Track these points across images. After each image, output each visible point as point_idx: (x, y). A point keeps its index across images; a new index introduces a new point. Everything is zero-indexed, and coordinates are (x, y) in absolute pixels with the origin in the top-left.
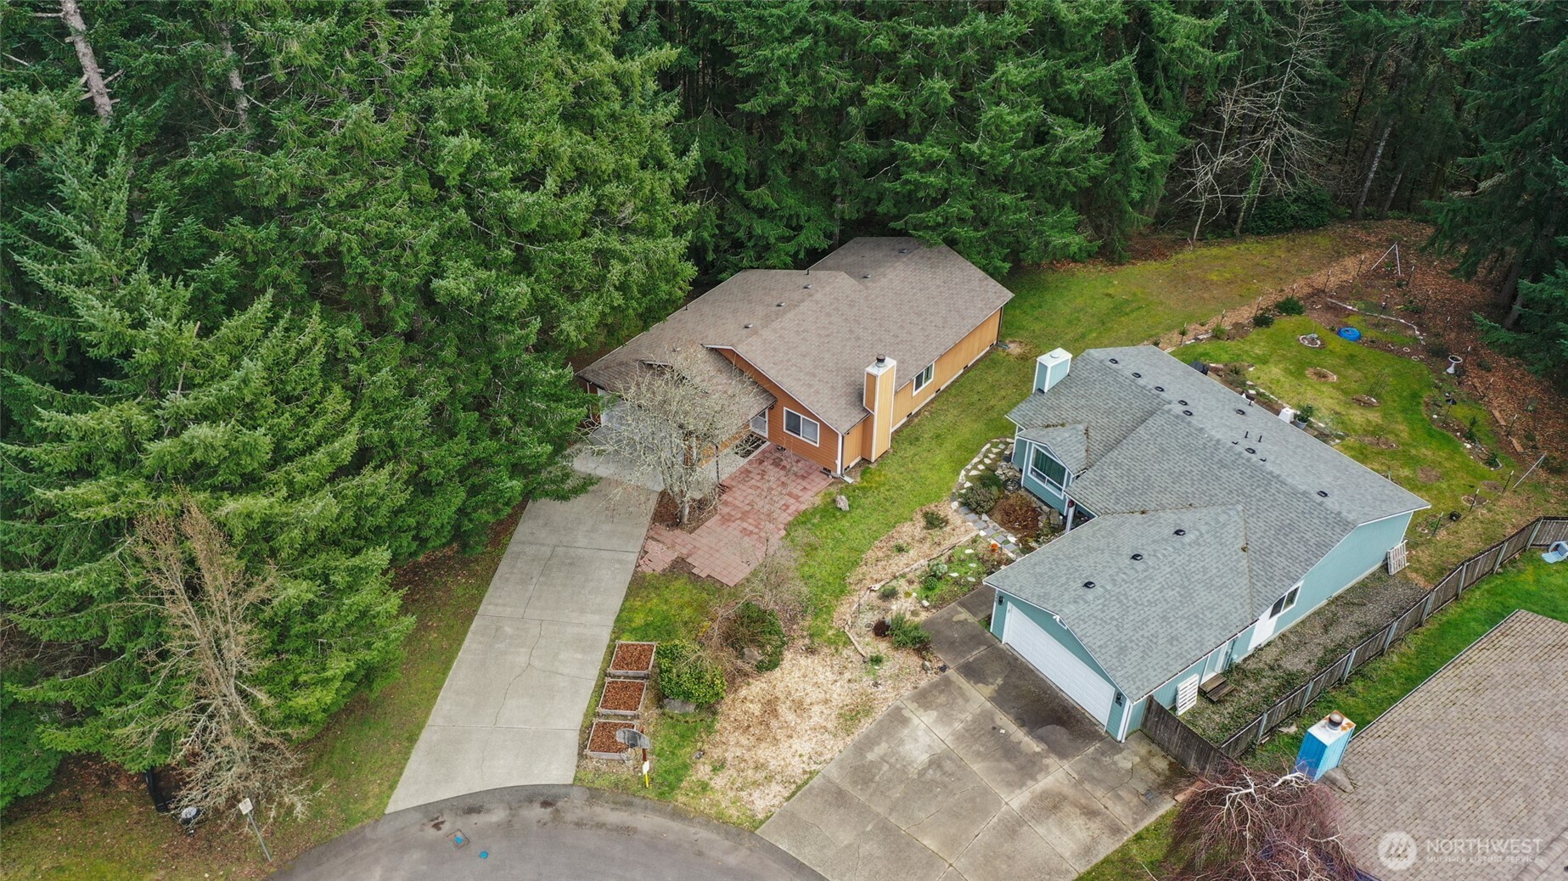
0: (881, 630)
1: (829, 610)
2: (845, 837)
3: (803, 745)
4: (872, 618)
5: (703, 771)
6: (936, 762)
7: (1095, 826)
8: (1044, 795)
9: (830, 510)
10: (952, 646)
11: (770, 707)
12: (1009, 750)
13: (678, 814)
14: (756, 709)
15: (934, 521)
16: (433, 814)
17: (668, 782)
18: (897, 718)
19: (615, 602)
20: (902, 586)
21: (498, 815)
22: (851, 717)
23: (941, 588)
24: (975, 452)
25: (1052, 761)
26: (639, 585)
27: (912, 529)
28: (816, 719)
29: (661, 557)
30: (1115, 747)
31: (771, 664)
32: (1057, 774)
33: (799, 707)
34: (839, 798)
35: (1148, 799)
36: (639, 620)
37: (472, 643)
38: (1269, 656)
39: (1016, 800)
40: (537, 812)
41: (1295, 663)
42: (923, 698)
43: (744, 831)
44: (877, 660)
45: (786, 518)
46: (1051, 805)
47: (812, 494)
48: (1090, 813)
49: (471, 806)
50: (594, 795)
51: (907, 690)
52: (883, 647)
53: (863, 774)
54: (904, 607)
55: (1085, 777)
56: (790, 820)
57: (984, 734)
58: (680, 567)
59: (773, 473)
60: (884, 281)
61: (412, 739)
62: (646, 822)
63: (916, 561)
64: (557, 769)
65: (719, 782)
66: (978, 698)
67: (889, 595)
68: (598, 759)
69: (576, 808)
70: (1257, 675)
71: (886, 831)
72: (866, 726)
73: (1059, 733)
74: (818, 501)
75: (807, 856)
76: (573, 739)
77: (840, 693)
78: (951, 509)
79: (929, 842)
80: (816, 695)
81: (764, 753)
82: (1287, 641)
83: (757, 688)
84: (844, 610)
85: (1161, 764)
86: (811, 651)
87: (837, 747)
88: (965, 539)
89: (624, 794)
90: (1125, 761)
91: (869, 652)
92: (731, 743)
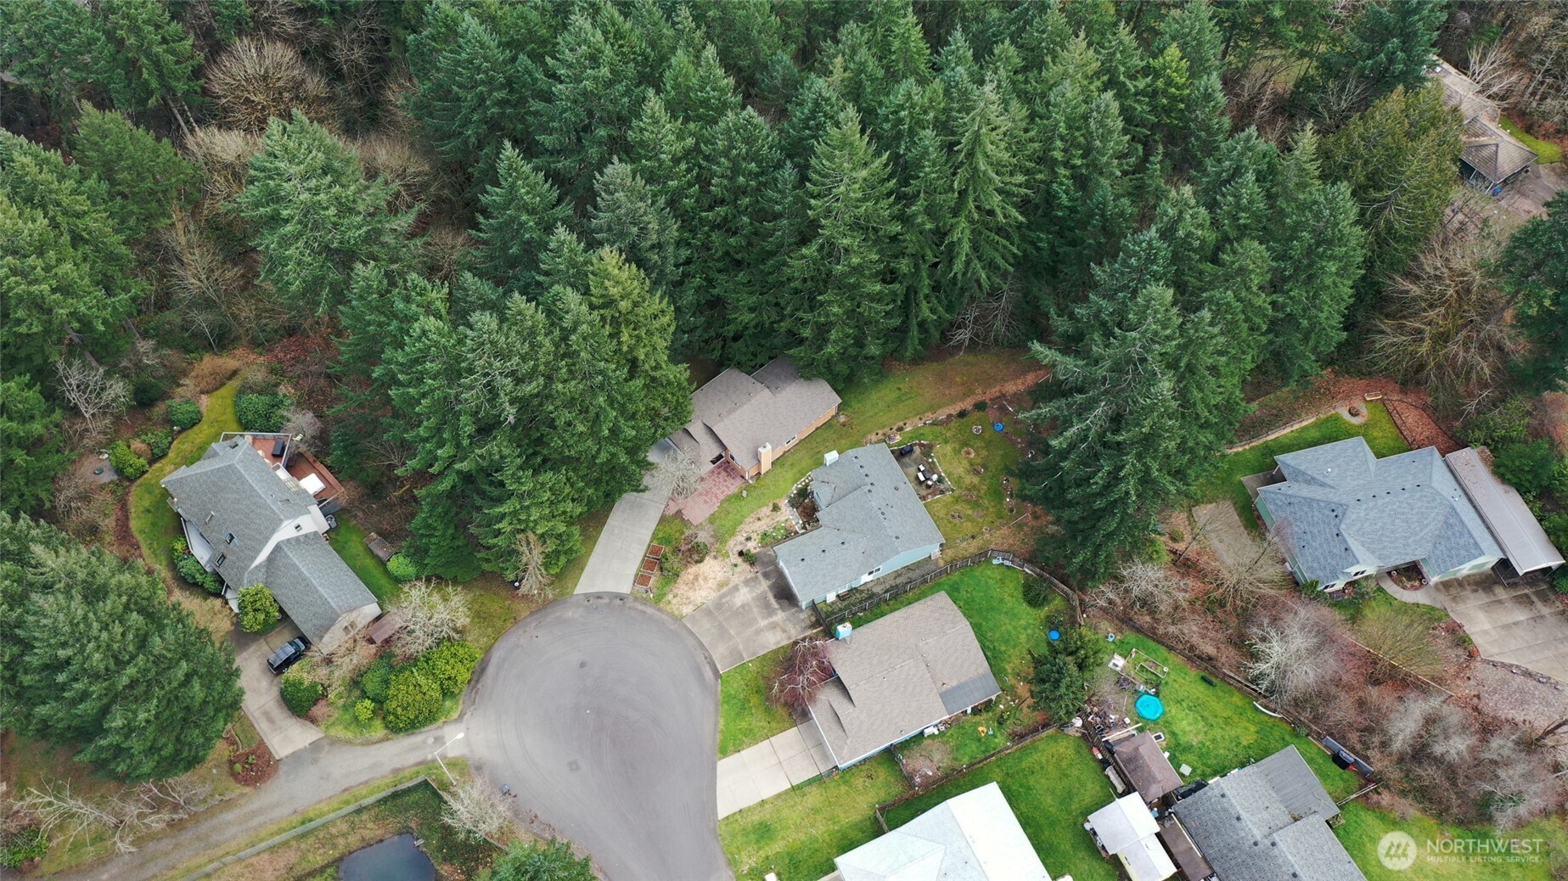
0: (741, 554)
1: (726, 541)
2: (707, 626)
3: (703, 593)
4: (739, 548)
5: (670, 597)
6: (743, 606)
7: (784, 635)
8: (772, 623)
9: (739, 496)
10: (763, 564)
11: (696, 578)
12: (767, 606)
13: (660, 610)
14: (691, 577)
15: (776, 508)
16: (588, 597)
17: (659, 598)
18: (736, 588)
19: (653, 526)
20: (754, 536)
21: (606, 601)
22: (721, 585)
23: (768, 540)
24: (804, 475)
25: (780, 612)
26: (663, 520)
27: (767, 510)
28: (710, 584)
29: (673, 509)
30: (802, 610)
31: (700, 561)
32: (780, 616)
33: (705, 579)
34: (709, 612)
35: (806, 628)
36: (660, 536)
37: (603, 535)
38: (868, 586)
39: (763, 623)
40: (618, 602)
41: (878, 590)
42: (747, 582)
43: (678, 619)
44: (736, 565)
45: (722, 497)
46: (773, 626)
47: (734, 486)
48: (784, 631)
49: (599, 596)
50: (636, 599)
51: (742, 579)
52: (739, 560)
53: (719, 606)
54: (753, 547)
55: (788, 619)
56: (693, 618)
57: (762, 600)
58: (679, 513)
59: (724, 474)
60: (784, 393)
61: (582, 569)
62: (650, 610)
63: (762, 526)
64: (625, 587)
65: (674, 601)
66: (764, 585)
67: (748, 539)
68: (638, 587)
69: (630, 602)
70: (862, 591)
71: (721, 626)
72: (725, 589)
73: (786, 602)
74: (736, 490)
75: (694, 630)
76: (632, 578)
77: (720, 576)
78: (784, 503)
79: (732, 632)
80: (712, 575)
81: (691, 594)
82: (878, 581)
83: (693, 569)
84: (731, 543)
85: (813, 619)
86: (715, 558)
87: (713, 595)
88: (783, 519)
89: (645, 601)
90: (802, 616)
91: (734, 562)
92: (681, 587)
